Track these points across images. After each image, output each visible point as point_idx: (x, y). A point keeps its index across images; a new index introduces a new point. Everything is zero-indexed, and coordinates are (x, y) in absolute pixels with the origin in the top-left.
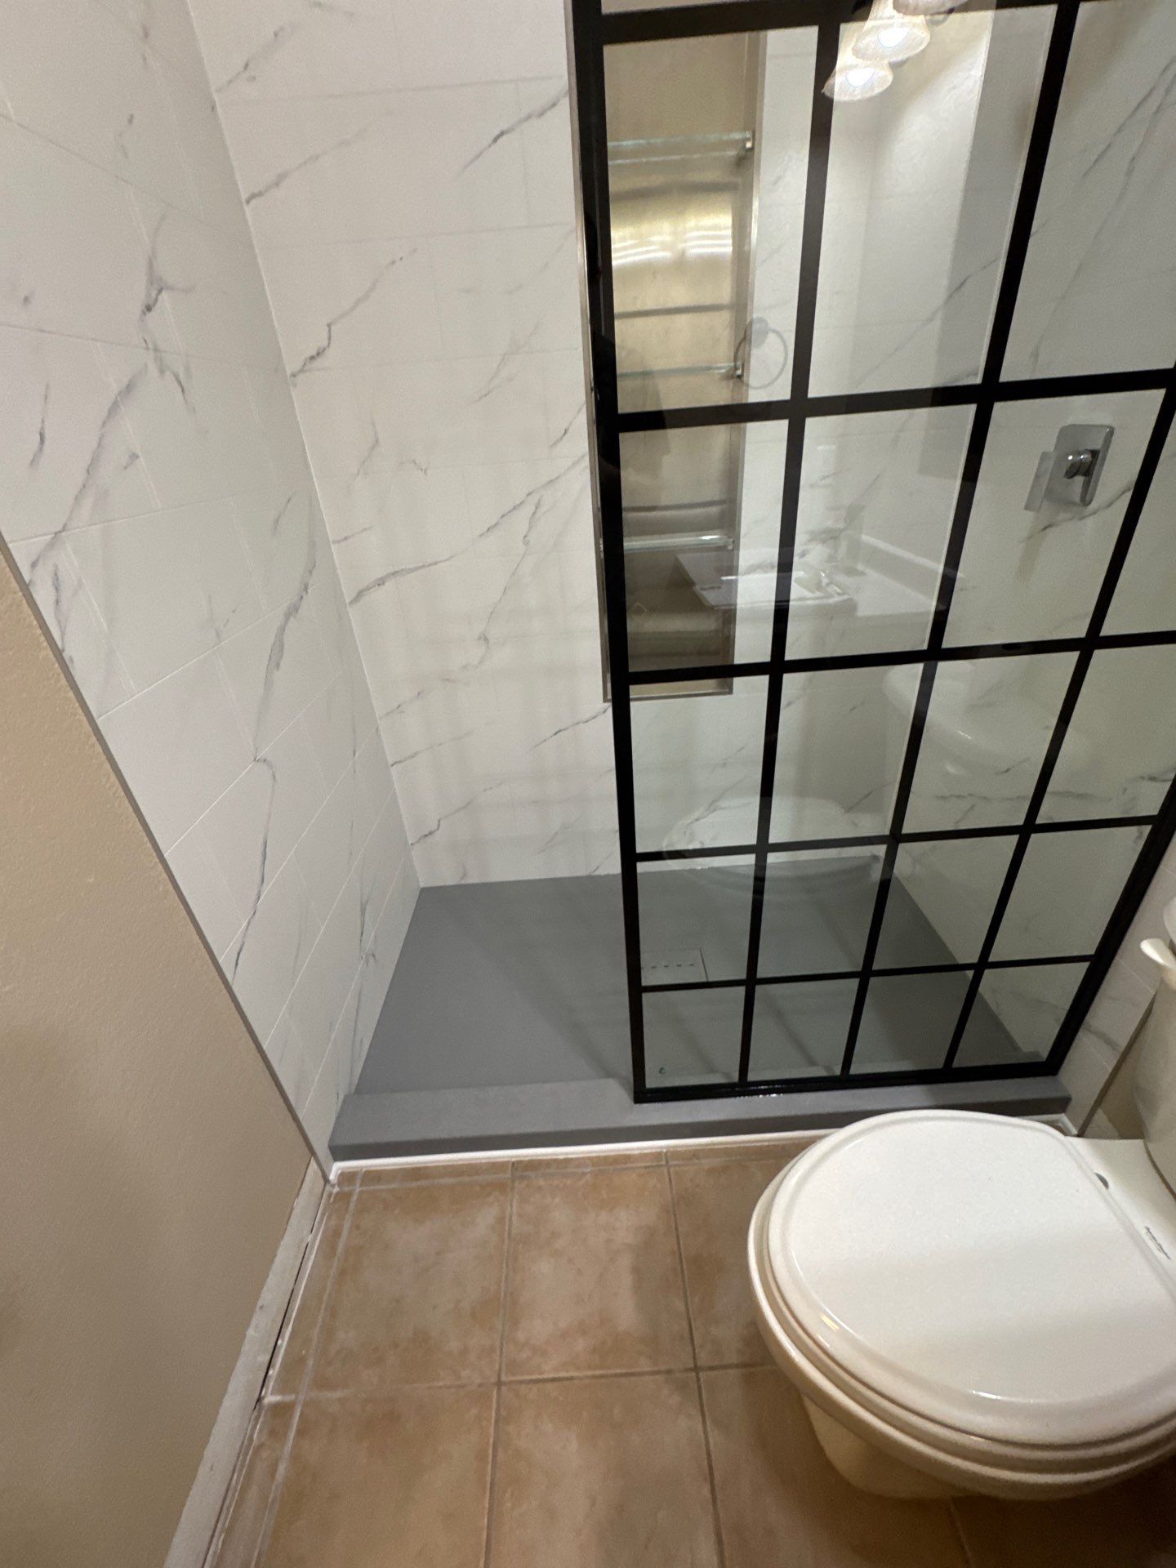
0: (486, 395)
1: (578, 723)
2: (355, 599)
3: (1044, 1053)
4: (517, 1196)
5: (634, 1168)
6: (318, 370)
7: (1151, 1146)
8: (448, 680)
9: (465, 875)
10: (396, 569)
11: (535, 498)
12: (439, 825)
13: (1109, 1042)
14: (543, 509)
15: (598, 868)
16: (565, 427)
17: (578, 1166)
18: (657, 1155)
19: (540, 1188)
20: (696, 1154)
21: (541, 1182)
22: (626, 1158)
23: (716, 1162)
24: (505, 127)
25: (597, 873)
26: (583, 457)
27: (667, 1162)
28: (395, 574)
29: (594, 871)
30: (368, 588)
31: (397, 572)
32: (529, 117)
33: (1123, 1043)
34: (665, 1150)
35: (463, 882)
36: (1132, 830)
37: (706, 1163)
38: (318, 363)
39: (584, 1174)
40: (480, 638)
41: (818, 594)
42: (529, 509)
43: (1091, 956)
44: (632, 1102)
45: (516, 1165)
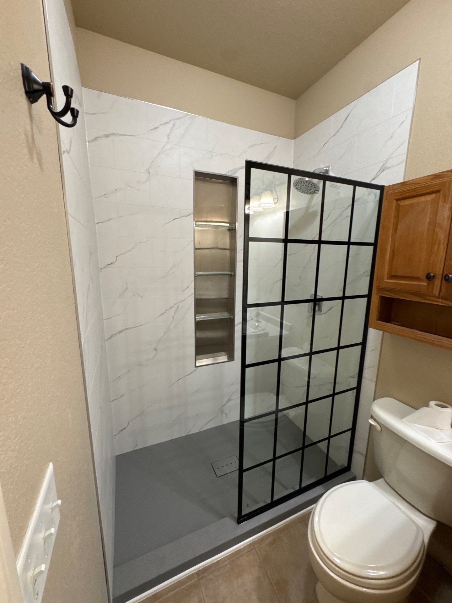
0: (164, 277)
1: (186, 376)
2: (110, 338)
3: (346, 465)
4: (203, 587)
5: (243, 554)
6: (110, 268)
7: (386, 479)
8: (140, 365)
9: (137, 445)
10: (127, 327)
11: (177, 305)
12: (128, 425)
13: (361, 454)
14: (179, 308)
15: (190, 431)
16: (187, 286)
17: (223, 563)
18: (250, 545)
19: (211, 579)
20: (262, 539)
21: (211, 576)
22: (239, 551)
23: (270, 539)
24: (177, 217)
25: (190, 433)
26: (192, 294)
27: (254, 546)
28: (126, 329)
29: (188, 433)
30: (115, 334)
31: (127, 329)
32: (183, 216)
33: (365, 453)
34: (252, 542)
35: (136, 449)
36: (351, 392)
37: (267, 541)
38: (110, 266)
39: (226, 565)
40: (154, 349)
41: (257, 330)
42: (174, 309)
43: (351, 428)
44: (237, 524)
45: (199, 573)
